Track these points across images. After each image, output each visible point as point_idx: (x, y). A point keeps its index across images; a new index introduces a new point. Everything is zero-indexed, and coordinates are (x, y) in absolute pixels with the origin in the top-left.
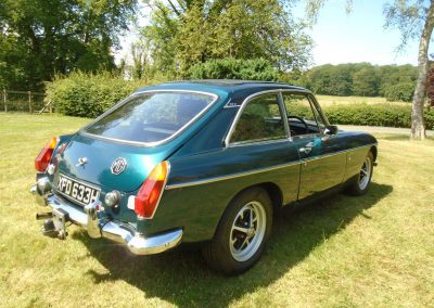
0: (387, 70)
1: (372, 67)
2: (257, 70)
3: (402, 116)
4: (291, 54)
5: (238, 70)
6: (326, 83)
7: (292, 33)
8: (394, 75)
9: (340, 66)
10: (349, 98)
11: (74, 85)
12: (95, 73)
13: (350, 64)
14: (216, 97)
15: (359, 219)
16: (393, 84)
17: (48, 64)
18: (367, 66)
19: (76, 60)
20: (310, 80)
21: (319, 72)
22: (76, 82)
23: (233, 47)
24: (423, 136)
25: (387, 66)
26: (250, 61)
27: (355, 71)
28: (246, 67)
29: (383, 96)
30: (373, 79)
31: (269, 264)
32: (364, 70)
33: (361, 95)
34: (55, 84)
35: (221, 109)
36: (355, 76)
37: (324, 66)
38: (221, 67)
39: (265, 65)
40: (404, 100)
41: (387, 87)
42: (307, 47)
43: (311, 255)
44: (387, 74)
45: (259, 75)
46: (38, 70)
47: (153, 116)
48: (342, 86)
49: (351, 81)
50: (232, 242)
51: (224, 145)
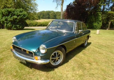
1: (54, 12)
2: (20, 12)
4: (32, 8)
5: (14, 12)
6: (44, 16)
7: (32, 2)
8: (59, 14)
9: (47, 11)
13: (49, 11)
16: (59, 16)
18: (53, 11)
20: (39, 15)
21: (41, 13)
23: (14, 5)
26: (18, 9)
27: (50, 13)
28: (16, 11)
33: (52, 19)
36: (50, 14)
37: (42, 11)
38: (8, 11)
39: (23, 11)
42: (36, 6)
44: (57, 14)
45: (21, 13)
48: (47, 16)
49: (49, 15)
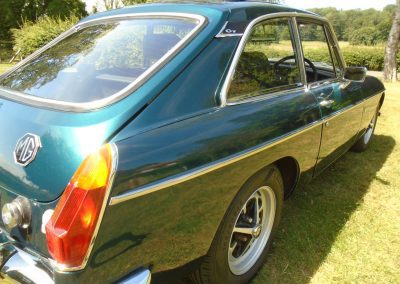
0: (351, 14)
3: (369, 59)
8: (358, 19)
10: (314, 43)
11: (42, 32)
12: (63, 20)
14: (201, 20)
15: (375, 185)
16: (356, 28)
17: (17, 10)
19: (45, 7)
22: (45, 28)
24: (394, 78)
25: (352, 11)
29: (346, 40)
30: (338, 24)
31: (279, 268)
32: (329, 15)
34: (22, 32)
35: (211, 40)
40: (366, 44)
41: (350, 31)
43: (333, 249)
44: (350, 19)
46: (7, 17)
47: (126, 63)
50: (231, 250)
51: (218, 102)
